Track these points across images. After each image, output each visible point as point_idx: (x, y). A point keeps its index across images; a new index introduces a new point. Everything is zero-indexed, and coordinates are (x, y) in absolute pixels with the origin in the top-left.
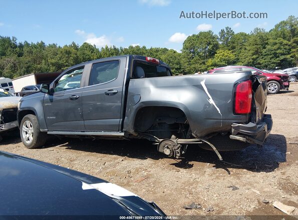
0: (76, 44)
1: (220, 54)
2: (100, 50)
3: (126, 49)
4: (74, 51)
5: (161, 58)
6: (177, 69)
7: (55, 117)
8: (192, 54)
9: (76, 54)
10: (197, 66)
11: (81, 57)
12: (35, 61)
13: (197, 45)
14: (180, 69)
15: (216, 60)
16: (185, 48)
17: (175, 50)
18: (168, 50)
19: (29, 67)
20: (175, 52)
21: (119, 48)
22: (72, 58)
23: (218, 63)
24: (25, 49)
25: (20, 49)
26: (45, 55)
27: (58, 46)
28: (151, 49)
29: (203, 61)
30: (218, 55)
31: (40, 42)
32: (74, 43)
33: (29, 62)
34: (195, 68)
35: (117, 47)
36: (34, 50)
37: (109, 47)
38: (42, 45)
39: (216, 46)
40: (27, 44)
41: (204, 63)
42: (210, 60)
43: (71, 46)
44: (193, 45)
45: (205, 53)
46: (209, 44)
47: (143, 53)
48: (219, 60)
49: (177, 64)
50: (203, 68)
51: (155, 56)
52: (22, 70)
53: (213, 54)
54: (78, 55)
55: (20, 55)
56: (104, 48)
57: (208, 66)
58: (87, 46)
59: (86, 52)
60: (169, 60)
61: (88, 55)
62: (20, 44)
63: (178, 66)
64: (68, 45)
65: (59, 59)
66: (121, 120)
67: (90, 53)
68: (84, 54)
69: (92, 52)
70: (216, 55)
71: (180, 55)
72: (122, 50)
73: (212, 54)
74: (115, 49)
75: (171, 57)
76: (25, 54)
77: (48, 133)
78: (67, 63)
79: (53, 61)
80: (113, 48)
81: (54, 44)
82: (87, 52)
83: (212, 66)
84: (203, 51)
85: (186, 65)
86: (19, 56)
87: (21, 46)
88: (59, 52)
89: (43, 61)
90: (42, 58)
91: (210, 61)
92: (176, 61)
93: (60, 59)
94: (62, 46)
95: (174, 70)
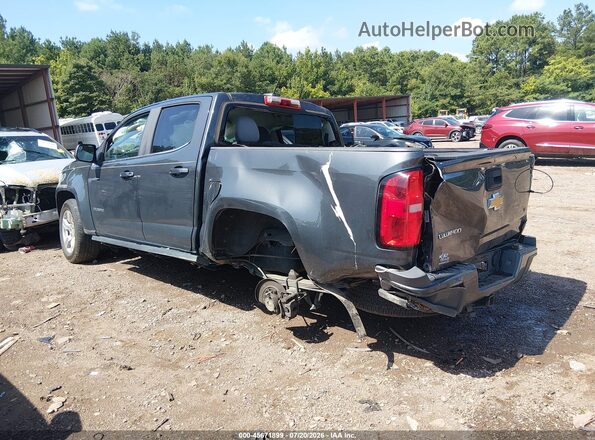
0: (249, 46)
1: (556, 65)
2: (295, 57)
3: (347, 55)
4: (242, 59)
5: (422, 73)
6: (454, 97)
7: (102, 210)
8: (490, 65)
9: (247, 67)
10: (502, 91)
11: (256, 74)
12: (171, 81)
13: (505, 45)
14: (461, 97)
15: (546, 79)
16: (478, 51)
17: (454, 55)
18: (437, 56)
19: (159, 91)
20: (453, 61)
21: (333, 53)
22: (239, 74)
23: (551, 87)
24: (155, 56)
25: (145, 56)
26: (189, 68)
27: (214, 51)
28: (402, 55)
29: (514, 80)
30: (552, 67)
31: (182, 42)
32: (244, 45)
33: (161, 81)
34: (495, 96)
35: (328, 51)
36: (170, 59)
37: (312, 51)
38: (185, 48)
39: (549, 49)
40: (159, 47)
41: (517, 85)
42: (532, 79)
43: (238, 49)
44: (495, 44)
45: (521, 62)
46: (532, 43)
47: (383, 63)
48: (552, 79)
49: (455, 86)
50: (513, 97)
51: (407, 69)
52: (148, 98)
53: (541, 66)
54: (251, 67)
55: (145, 68)
56: (303, 52)
57: (526, 93)
58: (269, 50)
59: (267, 62)
60: (437, 78)
61: (271, 69)
62: (146, 45)
63: (457, 92)
64: (233, 48)
65: (214, 76)
66: (196, 228)
67: (273, 64)
68: (262, 66)
69: (278, 62)
70: (546, 67)
71: (464, 66)
72: (339, 57)
73: (537, 65)
74: (325, 55)
75: (444, 71)
76: (155, 65)
77: (94, 238)
78: (229, 86)
79: (204, 80)
80: (320, 52)
81: (207, 46)
82: (270, 62)
83: (534, 92)
84: (519, 58)
85: (476, 88)
86: (142, 70)
87: (147, 51)
88: (215, 63)
89: (186, 80)
90: (184, 74)
91: (532, 82)
92: (453, 81)
93: (216, 77)
94: (222, 50)
95: (448, 99)
